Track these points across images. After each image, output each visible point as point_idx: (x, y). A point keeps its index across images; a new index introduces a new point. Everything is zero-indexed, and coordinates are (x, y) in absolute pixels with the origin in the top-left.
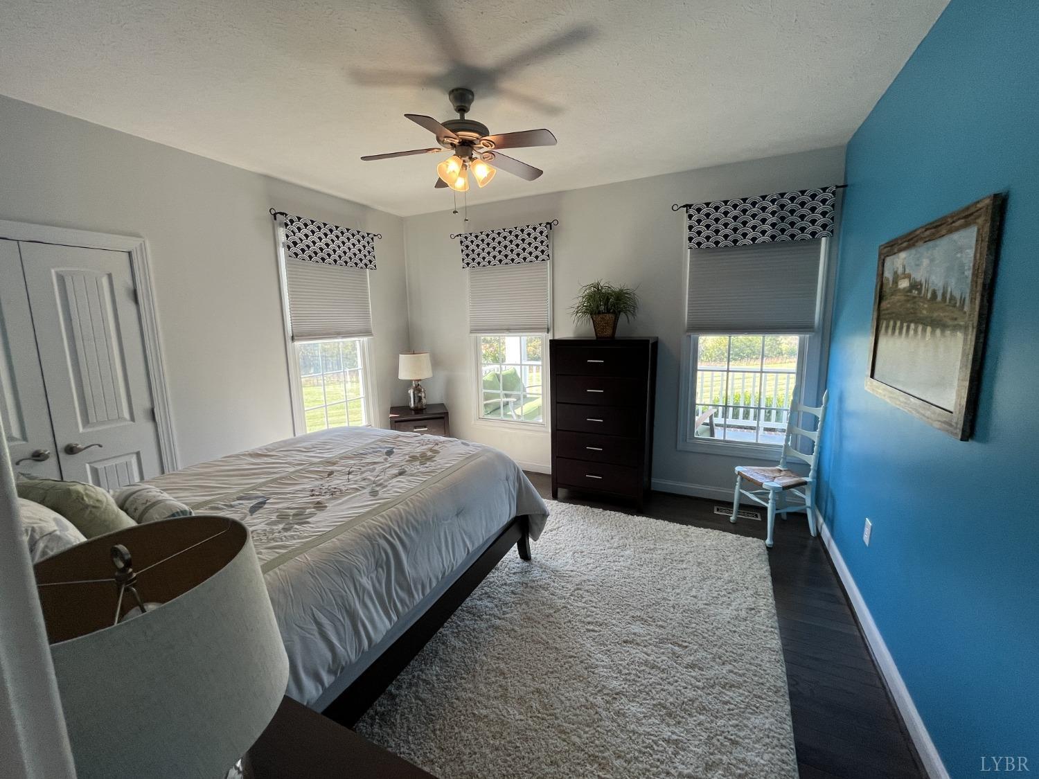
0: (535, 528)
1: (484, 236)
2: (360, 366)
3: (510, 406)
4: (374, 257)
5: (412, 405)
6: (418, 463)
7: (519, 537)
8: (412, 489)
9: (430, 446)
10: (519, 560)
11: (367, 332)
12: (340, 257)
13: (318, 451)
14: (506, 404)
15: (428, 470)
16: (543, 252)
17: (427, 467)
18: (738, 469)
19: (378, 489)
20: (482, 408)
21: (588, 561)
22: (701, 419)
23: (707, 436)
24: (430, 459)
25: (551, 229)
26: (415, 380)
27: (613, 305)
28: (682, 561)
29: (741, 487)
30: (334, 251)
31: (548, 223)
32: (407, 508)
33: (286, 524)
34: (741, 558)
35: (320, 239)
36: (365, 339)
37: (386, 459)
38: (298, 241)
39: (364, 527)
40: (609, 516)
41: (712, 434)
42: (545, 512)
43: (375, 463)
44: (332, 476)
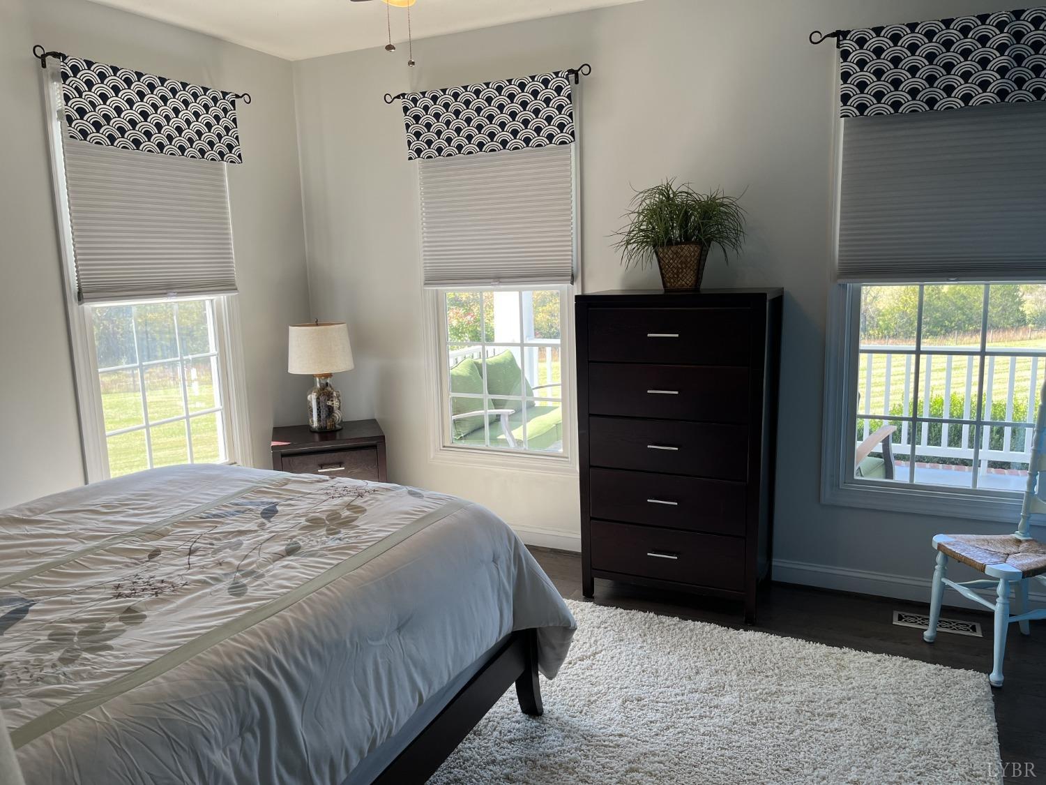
0: (548, 653)
1: (449, 98)
2: (213, 348)
3: (504, 422)
4: (237, 138)
5: (315, 424)
6: (323, 531)
7: (519, 671)
8: (311, 580)
9: (346, 499)
10: (519, 715)
11: (225, 285)
12: (170, 138)
13: (132, 512)
14: (495, 420)
15: (342, 544)
16: (561, 126)
17: (340, 539)
18: (938, 539)
19: (245, 581)
20: (450, 429)
21: (651, 716)
22: (867, 445)
23: (878, 477)
24: (347, 523)
25: (577, 82)
26: (320, 376)
27: (698, 228)
28: (832, 715)
29: (945, 574)
30: (159, 126)
31: (571, 71)
32: (301, 618)
33: (68, 651)
34: (943, 708)
35: (130, 102)
36: (222, 298)
37: (262, 525)
38: (88, 108)
39: (217, 653)
40: (691, 630)
41: (889, 472)
42: (569, 622)
43: (241, 533)
44: (155, 559)
